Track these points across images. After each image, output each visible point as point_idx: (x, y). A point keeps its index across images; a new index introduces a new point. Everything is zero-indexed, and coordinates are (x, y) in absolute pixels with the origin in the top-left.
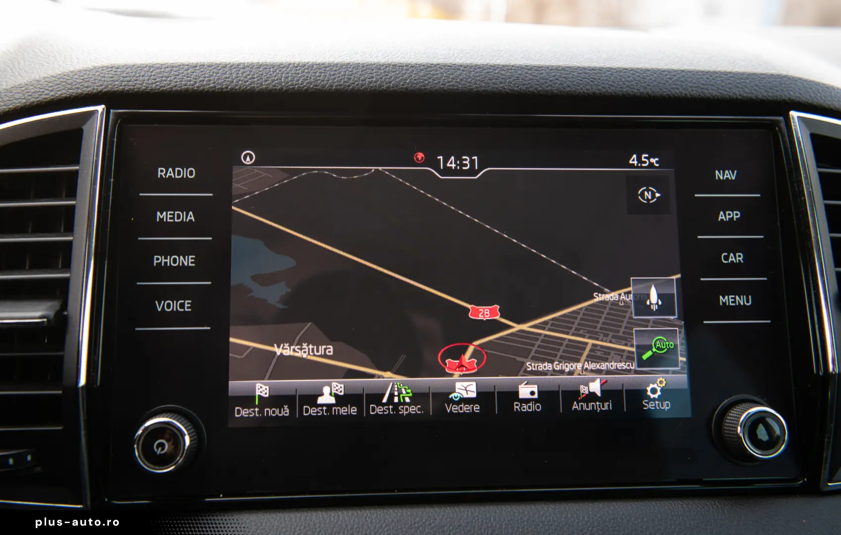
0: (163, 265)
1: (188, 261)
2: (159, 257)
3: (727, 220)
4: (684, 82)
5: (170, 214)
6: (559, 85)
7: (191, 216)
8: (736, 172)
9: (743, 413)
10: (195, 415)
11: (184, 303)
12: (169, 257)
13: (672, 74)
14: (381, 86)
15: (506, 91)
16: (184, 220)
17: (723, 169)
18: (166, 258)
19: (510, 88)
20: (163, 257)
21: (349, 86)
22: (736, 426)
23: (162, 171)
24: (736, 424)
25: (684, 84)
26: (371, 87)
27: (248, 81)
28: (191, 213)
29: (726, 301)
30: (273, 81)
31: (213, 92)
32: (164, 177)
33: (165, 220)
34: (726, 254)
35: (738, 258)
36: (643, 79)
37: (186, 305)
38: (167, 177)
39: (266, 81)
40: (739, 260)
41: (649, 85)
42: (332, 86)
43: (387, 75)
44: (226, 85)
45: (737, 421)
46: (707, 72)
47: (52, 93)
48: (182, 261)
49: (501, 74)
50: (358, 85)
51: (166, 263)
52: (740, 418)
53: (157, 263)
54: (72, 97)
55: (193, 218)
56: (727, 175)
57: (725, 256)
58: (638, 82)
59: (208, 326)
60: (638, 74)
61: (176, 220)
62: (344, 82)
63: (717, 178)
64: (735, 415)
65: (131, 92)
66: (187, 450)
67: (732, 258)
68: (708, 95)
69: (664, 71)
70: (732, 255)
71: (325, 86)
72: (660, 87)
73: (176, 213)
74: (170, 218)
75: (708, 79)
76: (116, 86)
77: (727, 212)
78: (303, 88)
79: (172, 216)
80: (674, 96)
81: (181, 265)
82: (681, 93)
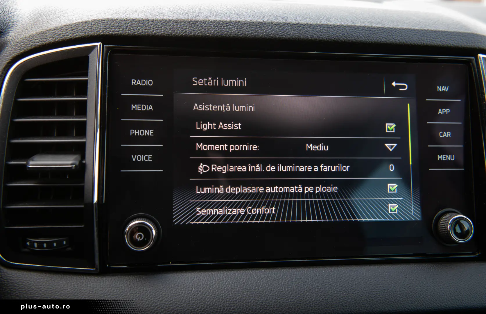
0: (135, 135)
1: (150, 133)
2: (134, 130)
3: (443, 113)
4: (423, 37)
5: (139, 106)
6: (356, 37)
7: (151, 108)
8: (448, 87)
9: (451, 218)
10: (155, 219)
11: (148, 156)
12: (139, 130)
13: (416, 32)
14: (258, 35)
15: (326, 40)
16: (147, 110)
17: (441, 85)
18: (137, 131)
19: (329, 38)
20: (136, 130)
21: (241, 35)
22: (446, 225)
23: (134, 81)
24: (447, 224)
25: (423, 38)
26: (253, 35)
27: (183, 31)
28: (151, 106)
29: (441, 158)
30: (198, 31)
31: (164, 36)
32: (135, 85)
33: (136, 110)
34: (442, 132)
35: (448, 135)
36: (401, 35)
37: (149, 158)
38: (137, 85)
39: (193, 31)
40: (449, 136)
41: (404, 38)
42: (230, 34)
43: (261, 29)
44: (171, 32)
45: (447, 222)
46: (435, 31)
47: (70, 35)
48: (146, 133)
49: (324, 30)
50: (245, 34)
51: (137, 134)
52: (449, 221)
53: (132, 134)
54: (83, 37)
55: (152, 109)
56: (443, 89)
57: (441, 133)
58: (399, 36)
59: (161, 170)
60: (398, 32)
61: (142, 110)
62: (238, 32)
63: (438, 91)
64: (446, 220)
65: (116, 35)
66: (154, 238)
67: (445, 135)
68: (436, 44)
69: (412, 30)
70: (445, 133)
71: (227, 34)
72: (410, 39)
73: (142, 105)
74: (139, 108)
75: (436, 35)
76: (108, 32)
77: (443, 109)
78: (215, 35)
79: (140, 107)
80: (418, 44)
81: (146, 135)
82: (421, 42)
